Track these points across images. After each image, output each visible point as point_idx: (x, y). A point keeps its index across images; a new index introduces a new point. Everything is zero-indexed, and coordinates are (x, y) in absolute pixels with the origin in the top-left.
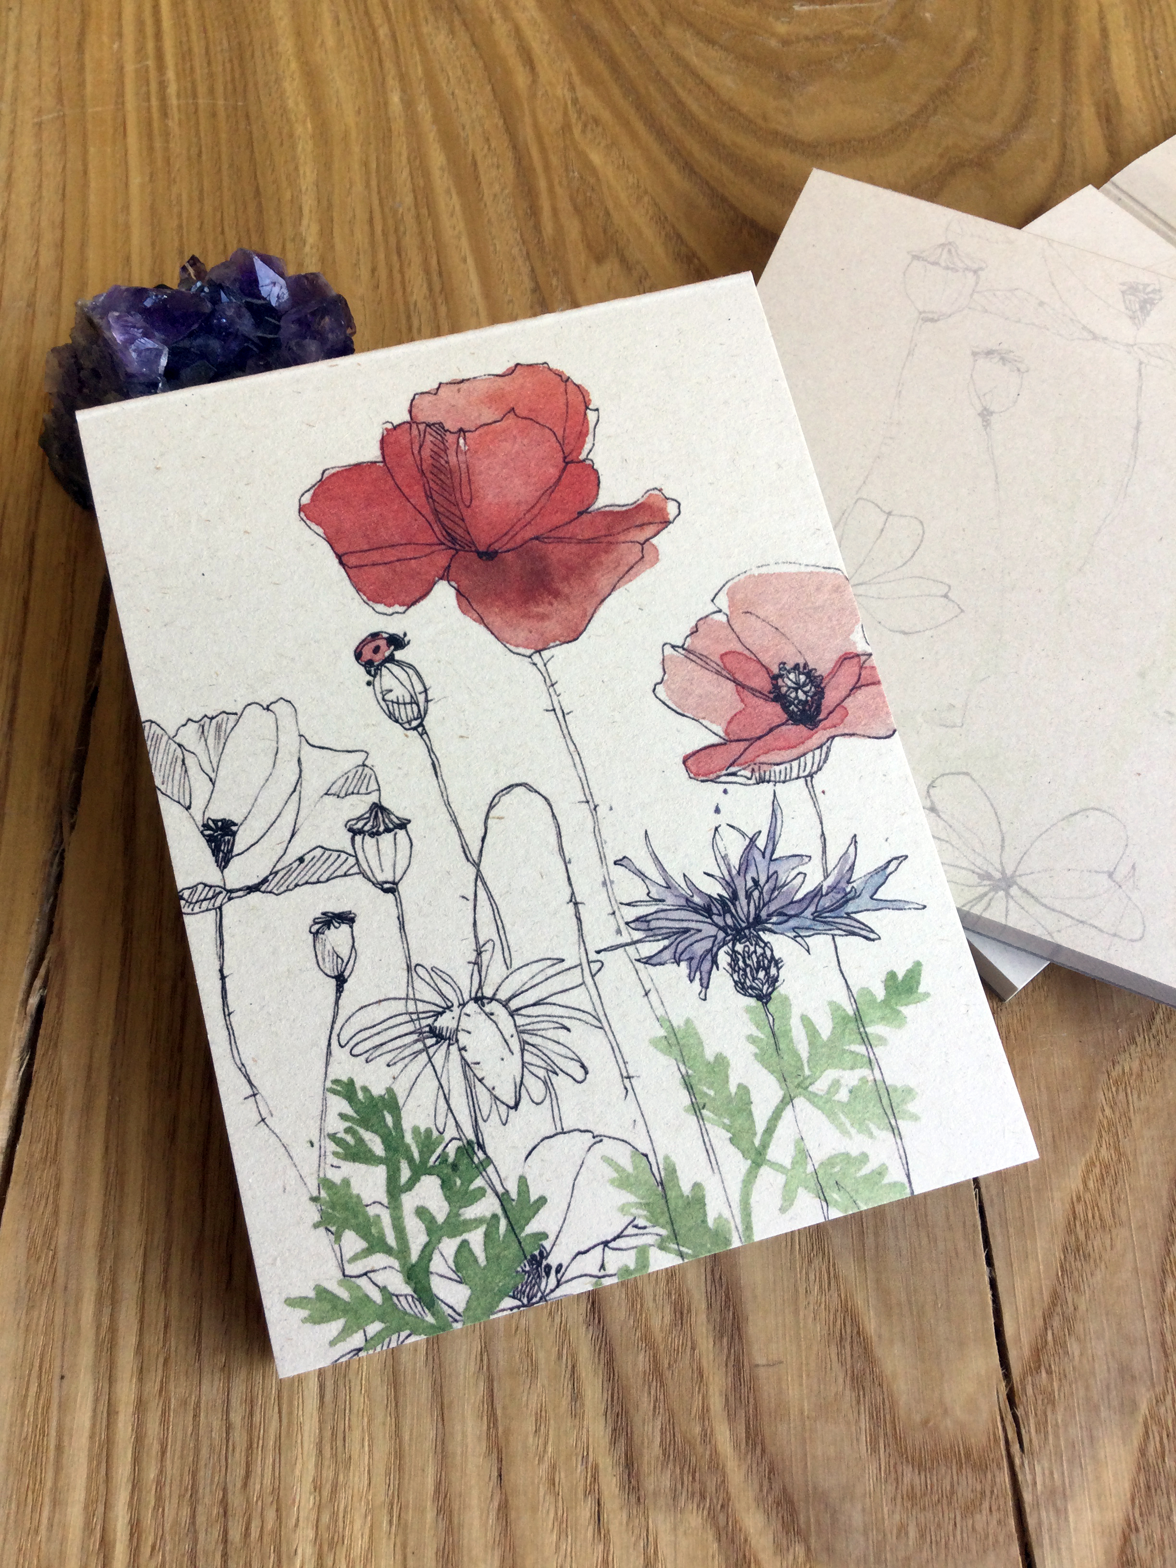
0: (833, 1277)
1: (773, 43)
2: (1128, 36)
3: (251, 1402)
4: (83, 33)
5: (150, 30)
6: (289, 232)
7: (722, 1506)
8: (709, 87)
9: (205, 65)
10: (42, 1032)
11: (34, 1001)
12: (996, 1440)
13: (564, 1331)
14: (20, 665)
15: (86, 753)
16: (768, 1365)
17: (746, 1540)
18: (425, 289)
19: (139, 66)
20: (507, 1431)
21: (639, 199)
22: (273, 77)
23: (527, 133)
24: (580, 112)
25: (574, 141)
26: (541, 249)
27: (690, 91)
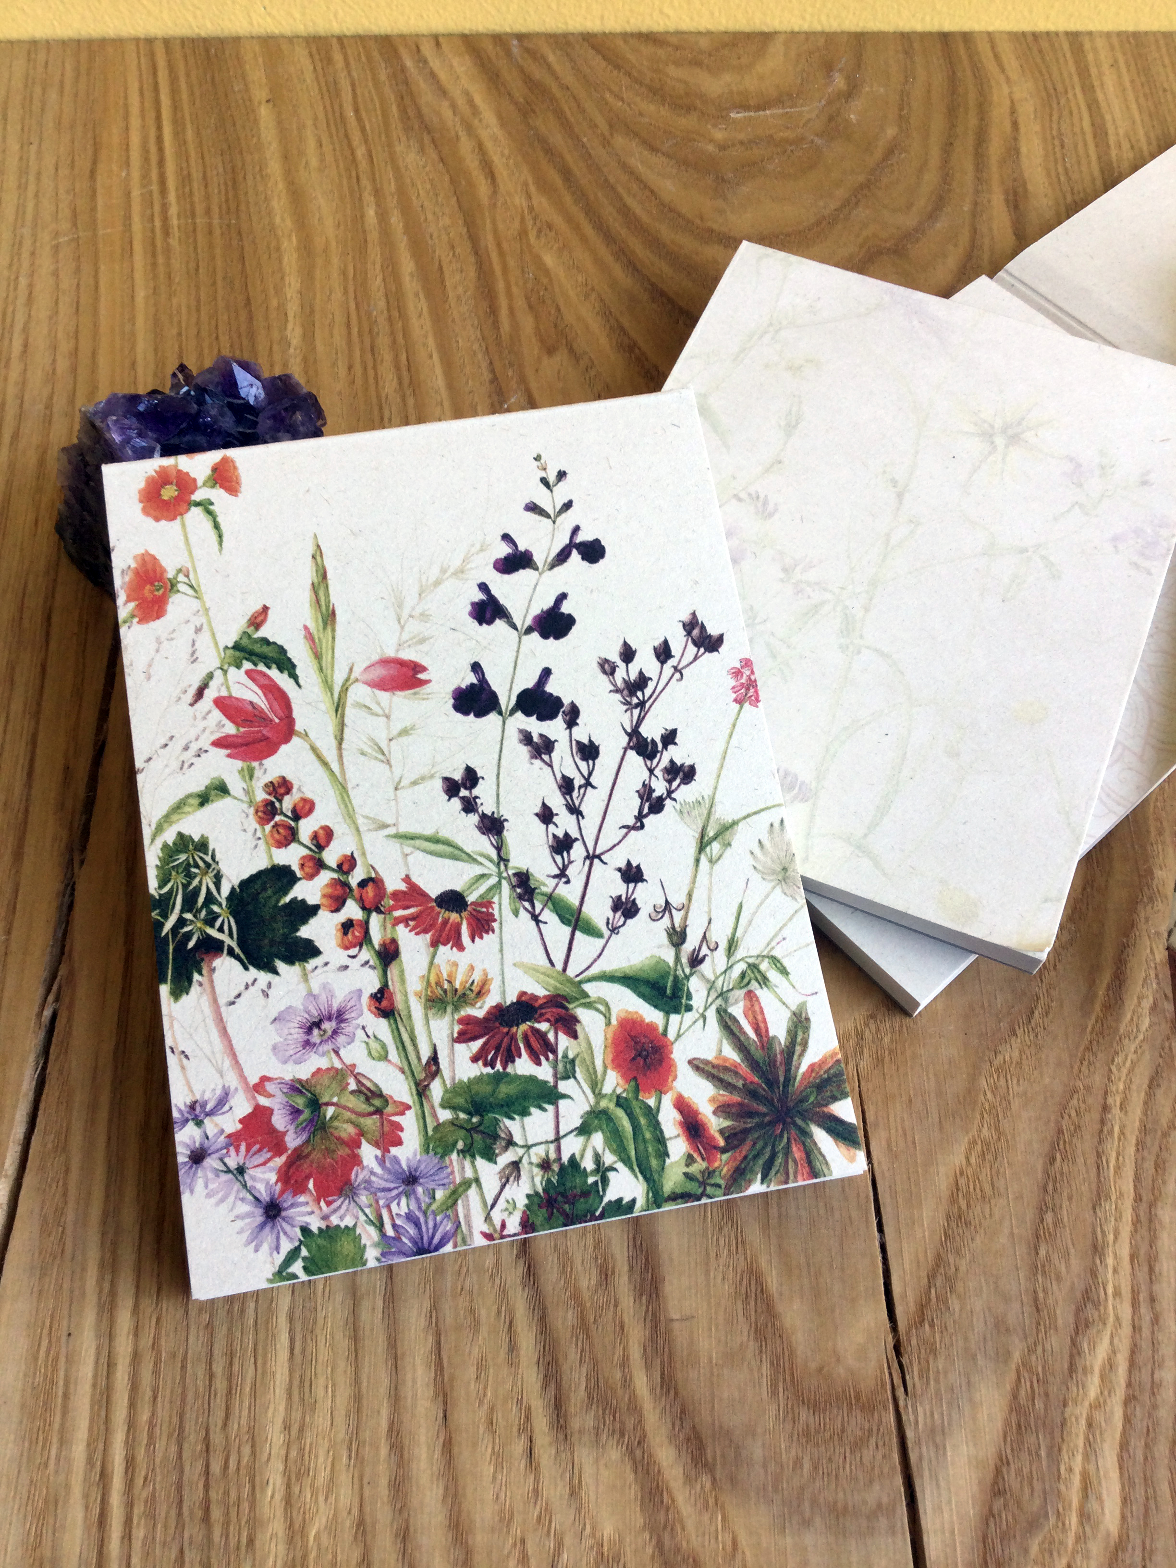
0: (741, 1242)
1: (711, 148)
2: (1037, 128)
3: (231, 1355)
4: (95, 162)
5: (154, 158)
6: (276, 335)
7: (639, 1443)
8: (652, 192)
9: (203, 188)
10: (54, 1040)
11: (47, 1013)
12: (883, 1385)
13: (503, 1292)
14: (37, 723)
15: (95, 797)
16: (682, 1320)
17: (659, 1471)
18: (395, 384)
19: (145, 190)
20: (452, 1379)
21: (587, 296)
22: (263, 197)
23: (488, 241)
24: (535, 219)
25: (529, 245)
26: (499, 344)
27: (634, 196)
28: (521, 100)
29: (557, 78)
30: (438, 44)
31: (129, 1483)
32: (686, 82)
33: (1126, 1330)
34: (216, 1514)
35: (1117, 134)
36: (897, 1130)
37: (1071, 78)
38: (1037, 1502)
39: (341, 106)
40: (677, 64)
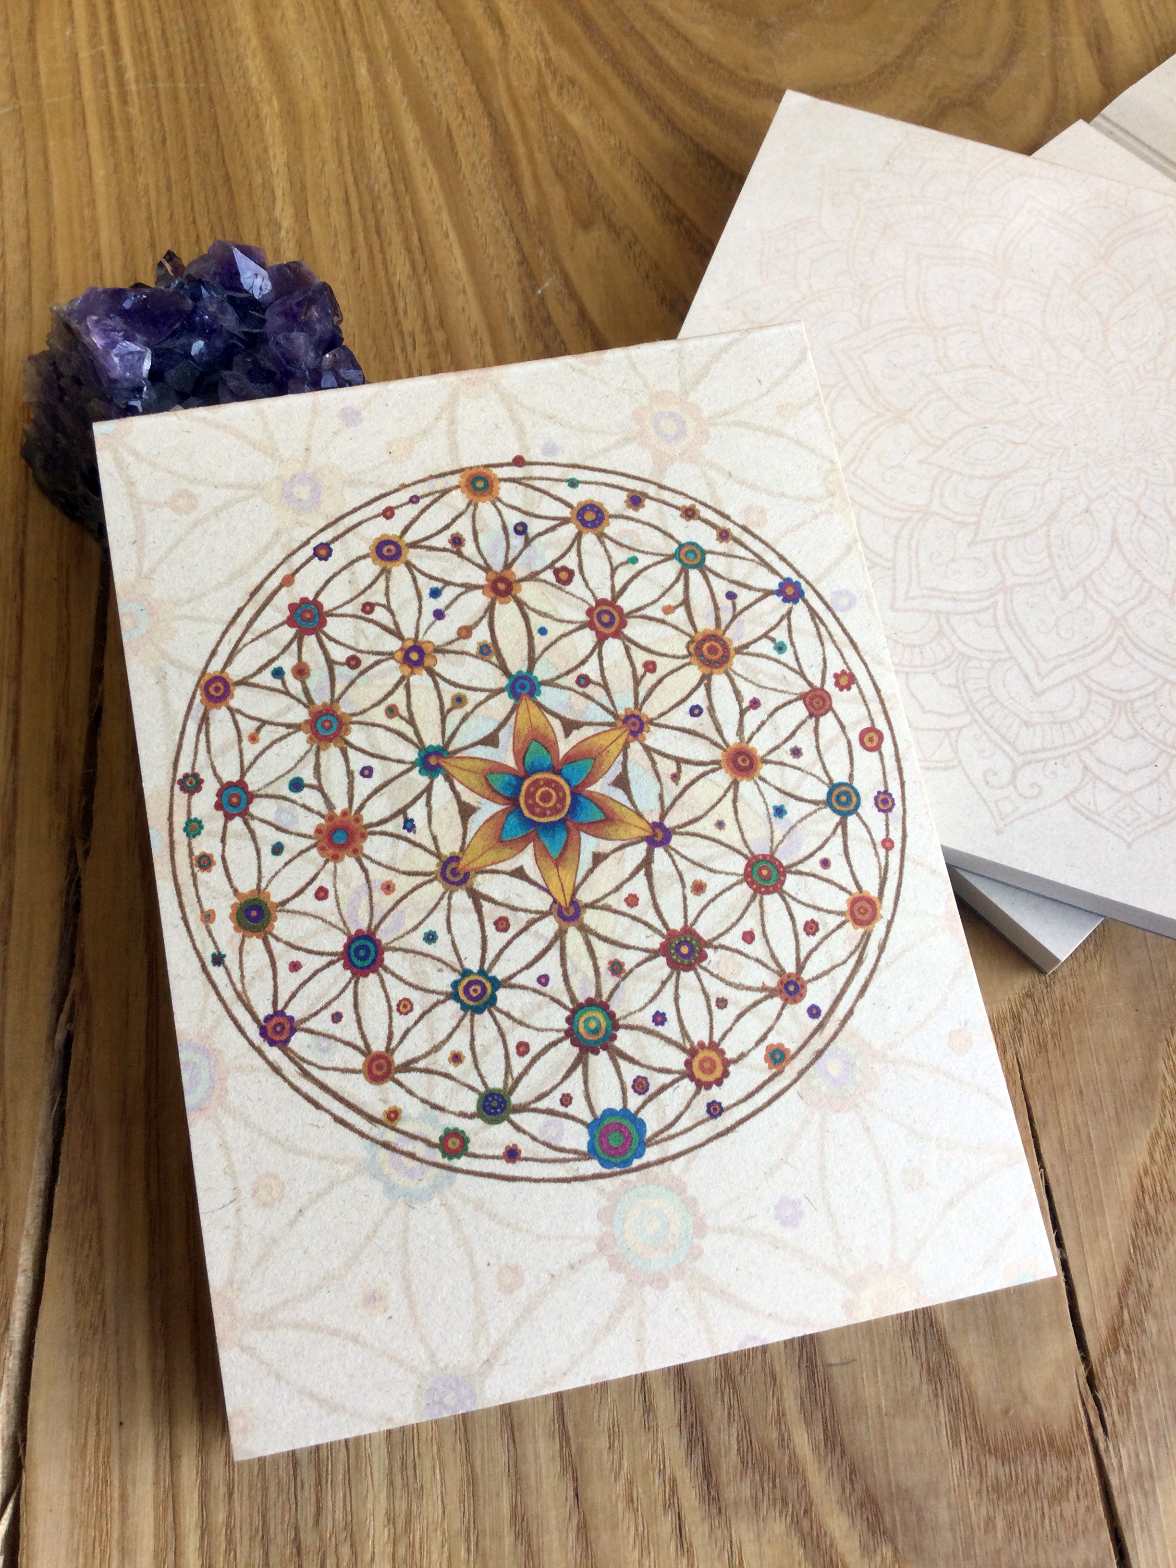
4: (33, 21)
5: (102, 14)
6: (263, 217)
7: (805, 1512)
8: (687, 40)
9: (162, 46)
10: (72, 1067)
11: (60, 1037)
12: (1079, 1426)
14: (19, 688)
15: (95, 775)
16: (842, 1364)
17: (832, 1545)
18: (408, 269)
19: (93, 52)
20: (581, 1450)
21: (622, 161)
22: (234, 56)
23: (504, 100)
24: (554, 73)
25: (550, 104)
26: (525, 219)
27: (667, 45)
36: (1069, 1129)
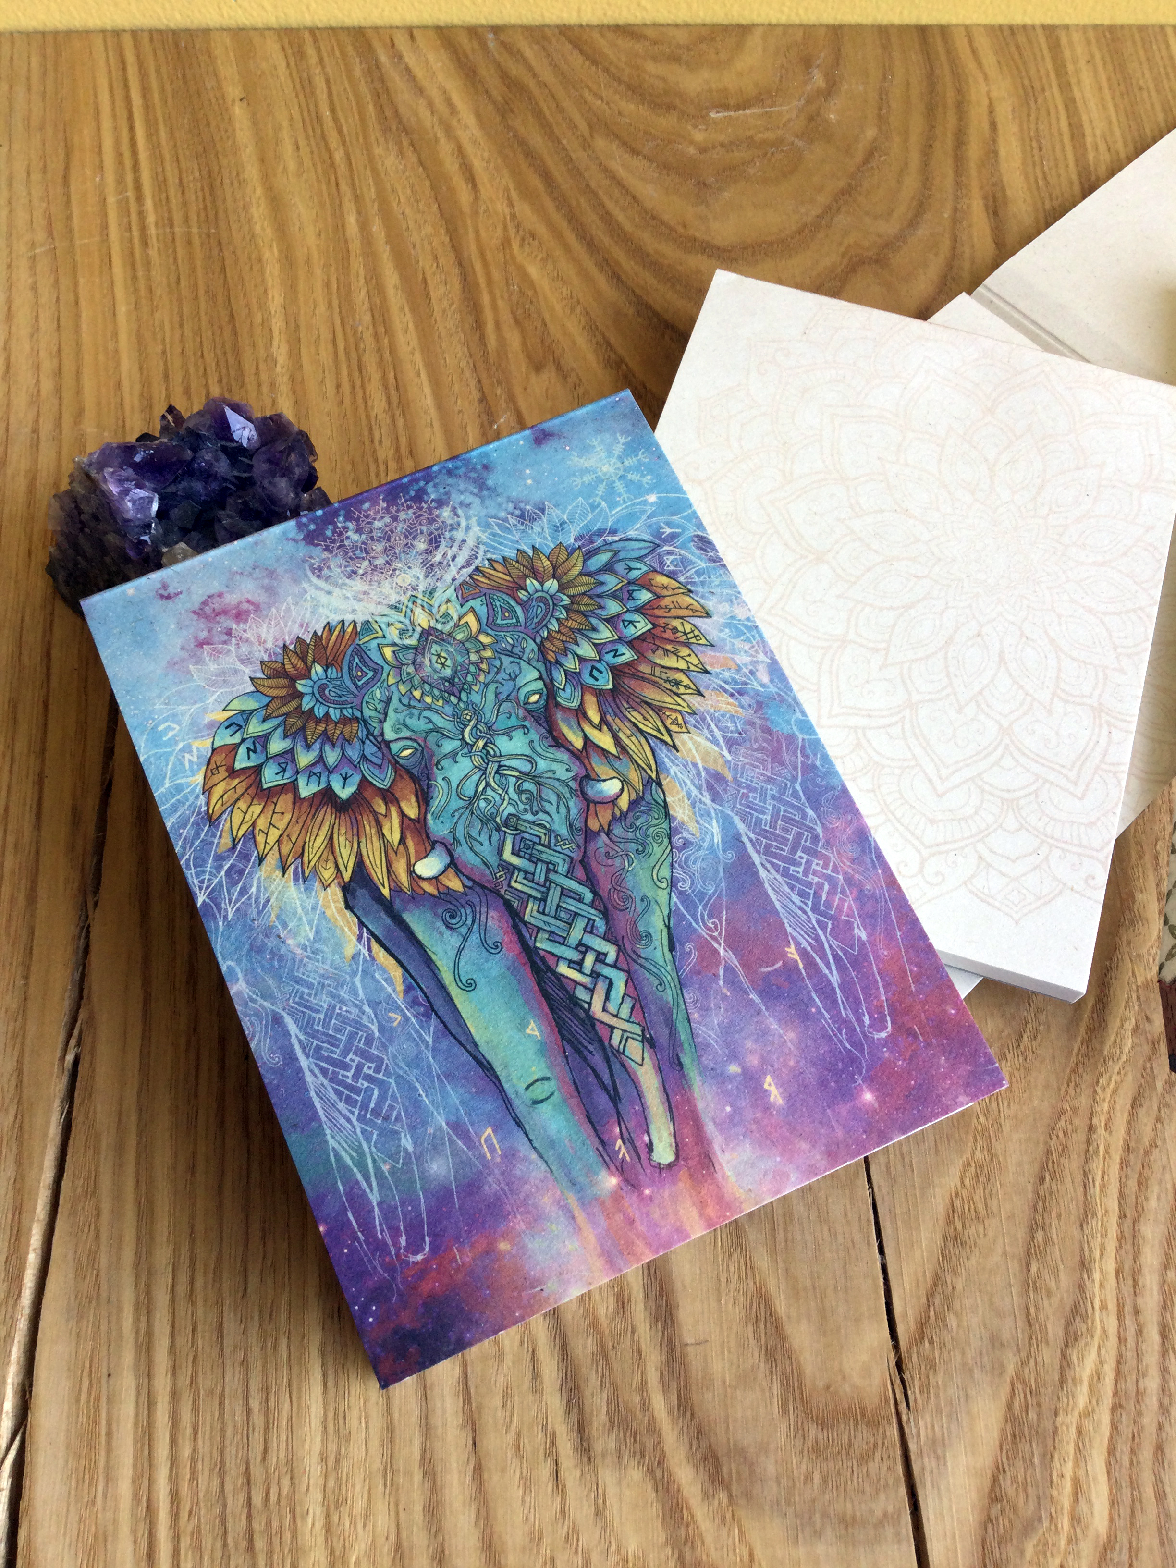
0: (750, 1268)
1: (692, 150)
2: (1015, 129)
3: (267, 1392)
4: (67, 168)
5: (128, 163)
6: (262, 353)
7: (659, 1462)
8: (634, 198)
9: (179, 194)
10: (78, 1085)
11: (70, 1058)
12: (887, 1401)
15: (105, 838)
16: (696, 1344)
17: (679, 1490)
18: (384, 404)
19: (120, 198)
20: (480, 1408)
21: (572, 309)
22: (241, 204)
23: (472, 250)
24: (518, 226)
25: (513, 257)
26: (486, 361)
27: (617, 202)
28: (500, 98)
29: (535, 75)
30: (412, 37)
31: (175, 1517)
32: (664, 80)
33: (1113, 1340)
34: (260, 1544)
35: (1094, 135)
36: (895, 1156)
37: (1048, 76)
38: (1032, 1506)
39: (316, 106)
40: (655, 59)
